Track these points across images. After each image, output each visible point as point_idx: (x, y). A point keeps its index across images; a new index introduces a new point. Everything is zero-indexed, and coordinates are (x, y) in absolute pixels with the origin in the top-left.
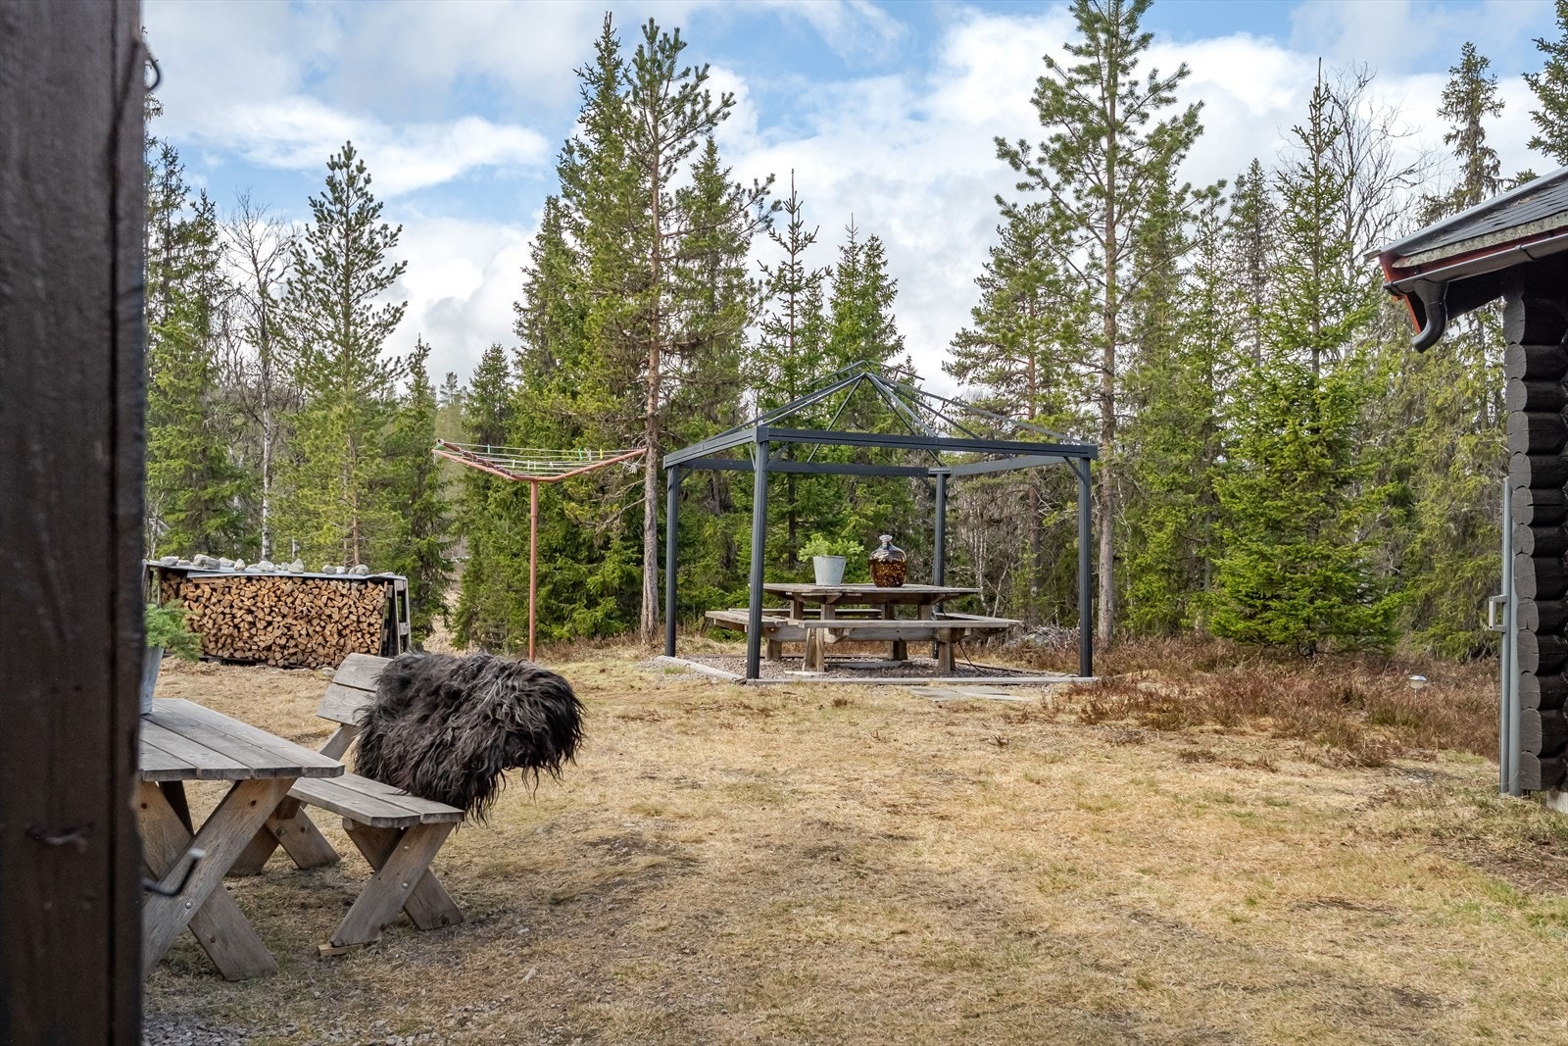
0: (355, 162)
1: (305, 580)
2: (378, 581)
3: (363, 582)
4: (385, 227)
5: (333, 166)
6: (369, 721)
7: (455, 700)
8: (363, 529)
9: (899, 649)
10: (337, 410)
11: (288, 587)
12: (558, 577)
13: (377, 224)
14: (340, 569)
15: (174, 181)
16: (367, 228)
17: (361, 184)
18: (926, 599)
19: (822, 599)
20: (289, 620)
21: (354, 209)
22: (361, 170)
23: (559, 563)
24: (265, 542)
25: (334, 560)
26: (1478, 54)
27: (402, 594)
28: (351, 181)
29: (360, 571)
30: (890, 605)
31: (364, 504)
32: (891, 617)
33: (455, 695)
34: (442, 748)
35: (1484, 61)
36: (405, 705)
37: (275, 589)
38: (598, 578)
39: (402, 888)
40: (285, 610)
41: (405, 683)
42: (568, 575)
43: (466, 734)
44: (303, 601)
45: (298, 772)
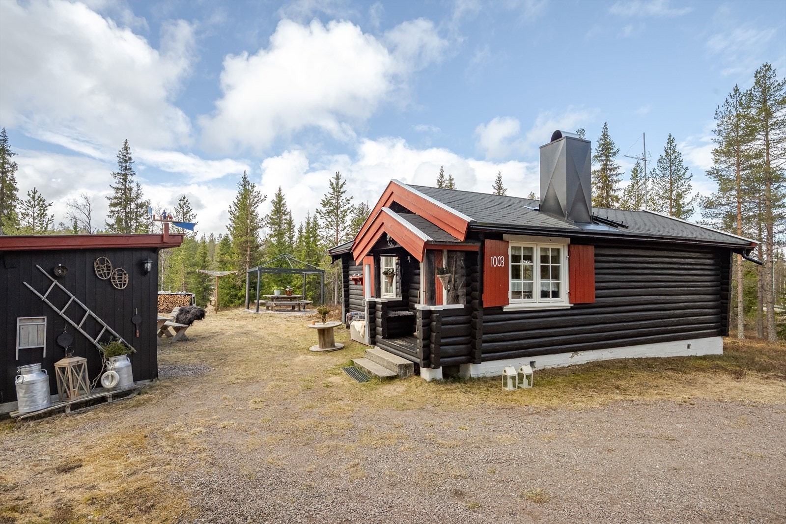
0: (185, 200)
1: (171, 295)
2: (189, 295)
3: (185, 295)
4: (193, 214)
5: (180, 200)
6: (177, 316)
7: (188, 312)
8: (186, 283)
9: (293, 308)
10: (180, 257)
11: (167, 296)
12: (232, 293)
13: (191, 214)
14: (180, 292)
15: (139, 192)
16: (188, 214)
17: (187, 204)
18: (295, 298)
19: (274, 298)
20: (168, 303)
21: (185, 210)
22: (187, 201)
23: (232, 290)
24: (162, 285)
25: (179, 290)
26: (452, 177)
27: (194, 298)
28: (185, 204)
29: (184, 293)
30: (292, 299)
31: (186, 278)
32: (291, 301)
33: (188, 311)
34: (186, 318)
35: (453, 179)
36: (182, 313)
37: (164, 297)
38: (240, 294)
39: (181, 336)
40: (167, 301)
41: (182, 310)
42: (234, 293)
43: (189, 316)
44: (171, 299)
45: (166, 320)
